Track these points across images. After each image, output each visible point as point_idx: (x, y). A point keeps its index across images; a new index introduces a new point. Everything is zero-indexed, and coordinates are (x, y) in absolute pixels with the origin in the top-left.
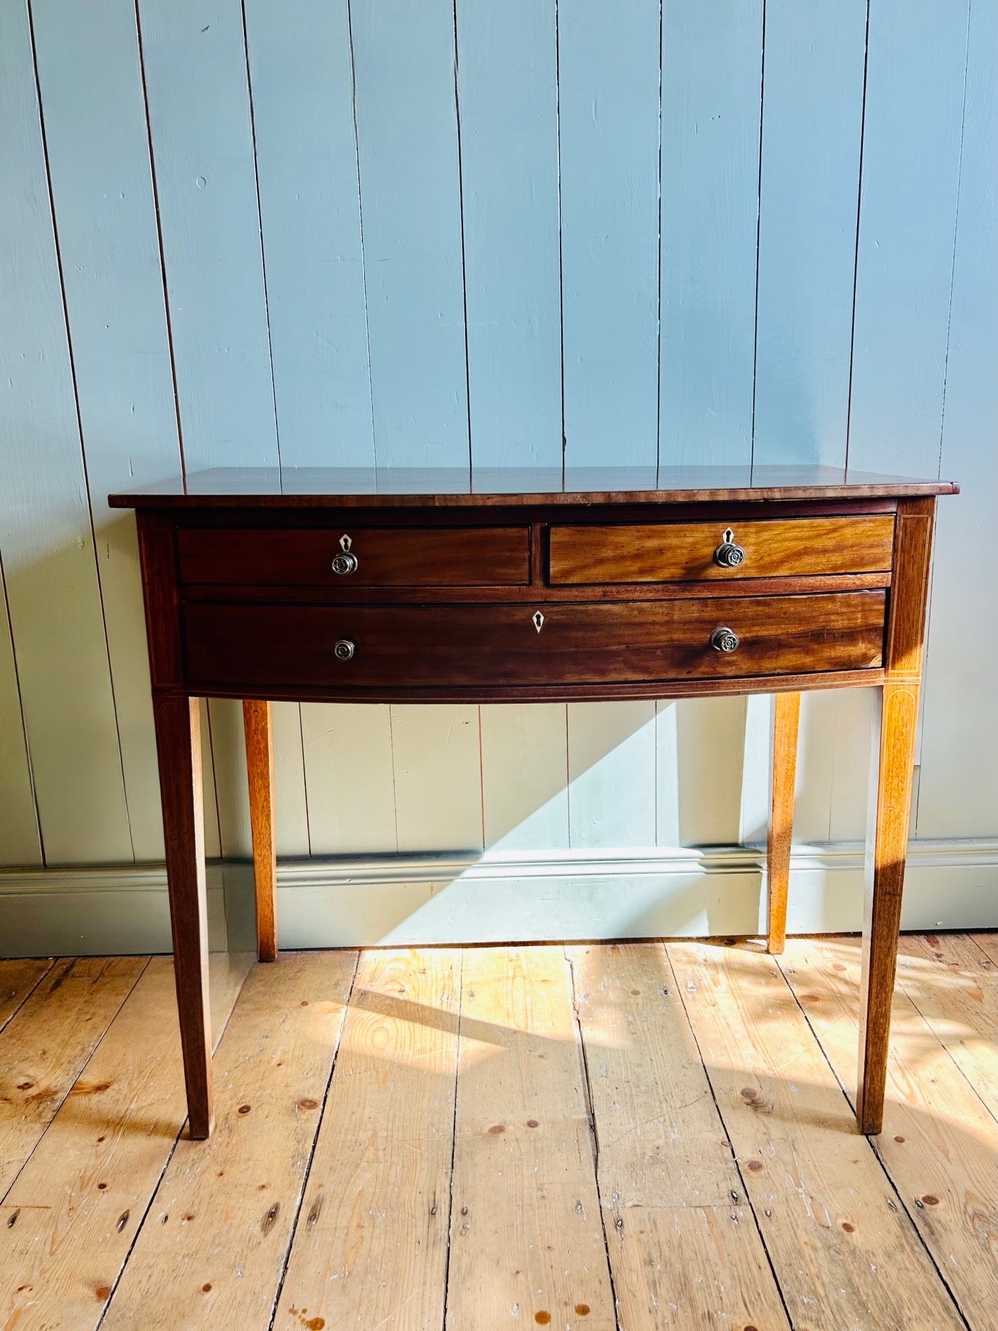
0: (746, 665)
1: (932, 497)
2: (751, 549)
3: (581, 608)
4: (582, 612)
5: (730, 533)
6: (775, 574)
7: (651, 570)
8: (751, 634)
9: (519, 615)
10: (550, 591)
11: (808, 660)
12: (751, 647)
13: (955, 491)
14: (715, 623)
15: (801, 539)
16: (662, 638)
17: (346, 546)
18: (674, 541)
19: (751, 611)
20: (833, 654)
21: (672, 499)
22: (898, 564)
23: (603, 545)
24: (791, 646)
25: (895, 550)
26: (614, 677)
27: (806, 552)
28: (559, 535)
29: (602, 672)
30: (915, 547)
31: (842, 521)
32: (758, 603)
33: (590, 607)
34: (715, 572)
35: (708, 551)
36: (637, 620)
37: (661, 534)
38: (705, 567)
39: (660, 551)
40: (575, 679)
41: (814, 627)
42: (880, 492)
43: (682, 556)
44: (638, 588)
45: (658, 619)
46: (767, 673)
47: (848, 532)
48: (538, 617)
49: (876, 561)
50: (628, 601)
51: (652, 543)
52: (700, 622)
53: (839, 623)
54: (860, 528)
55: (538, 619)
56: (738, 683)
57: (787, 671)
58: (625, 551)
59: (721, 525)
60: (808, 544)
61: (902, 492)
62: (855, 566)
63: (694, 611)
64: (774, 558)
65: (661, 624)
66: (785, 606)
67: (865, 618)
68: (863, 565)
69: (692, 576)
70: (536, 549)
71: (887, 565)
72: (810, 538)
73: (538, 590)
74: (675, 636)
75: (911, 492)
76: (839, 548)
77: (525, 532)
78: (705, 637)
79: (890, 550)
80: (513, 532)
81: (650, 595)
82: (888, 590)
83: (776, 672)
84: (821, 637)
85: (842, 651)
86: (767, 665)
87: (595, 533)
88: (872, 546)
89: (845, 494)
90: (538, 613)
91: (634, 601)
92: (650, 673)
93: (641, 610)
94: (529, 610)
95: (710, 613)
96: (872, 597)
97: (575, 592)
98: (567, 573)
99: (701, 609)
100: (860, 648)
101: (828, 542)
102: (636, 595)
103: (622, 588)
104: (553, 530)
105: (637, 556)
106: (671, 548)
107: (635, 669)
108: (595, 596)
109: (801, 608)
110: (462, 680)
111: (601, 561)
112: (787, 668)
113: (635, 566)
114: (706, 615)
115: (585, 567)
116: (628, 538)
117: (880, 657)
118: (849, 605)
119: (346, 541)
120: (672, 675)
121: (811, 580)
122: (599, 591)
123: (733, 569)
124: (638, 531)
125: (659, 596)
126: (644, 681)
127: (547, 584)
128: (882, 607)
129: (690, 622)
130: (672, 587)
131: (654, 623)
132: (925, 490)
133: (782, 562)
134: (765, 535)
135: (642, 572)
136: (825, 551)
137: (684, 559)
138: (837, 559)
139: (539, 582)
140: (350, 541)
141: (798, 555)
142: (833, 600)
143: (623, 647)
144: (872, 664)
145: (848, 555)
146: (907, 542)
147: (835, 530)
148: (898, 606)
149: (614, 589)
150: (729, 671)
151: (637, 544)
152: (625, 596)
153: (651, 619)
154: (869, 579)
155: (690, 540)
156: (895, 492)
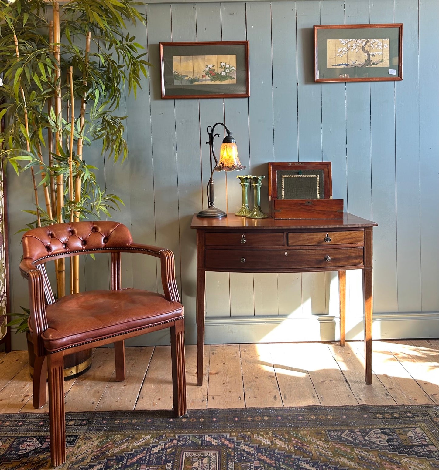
0: (333, 264)
1: (372, 227)
2: (332, 238)
3: (295, 251)
4: (296, 252)
5: (327, 235)
6: (338, 244)
7: (311, 243)
8: (334, 257)
9: (282, 252)
10: (289, 247)
11: (346, 263)
12: (333, 260)
13: (377, 225)
14: (325, 254)
15: (343, 236)
16: (314, 258)
18: (316, 236)
19: (333, 252)
20: (352, 262)
21: (315, 227)
22: (366, 241)
23: (300, 237)
24: (342, 260)
25: (364, 238)
26: (303, 267)
27: (345, 239)
28: (290, 235)
29: (301, 266)
30: (369, 237)
32: (335, 250)
33: (298, 251)
34: (324, 243)
35: (323, 239)
36: (308, 254)
37: (313, 235)
38: (323, 242)
39: (313, 238)
40: (294, 267)
41: (347, 256)
42: (360, 226)
43: (317, 240)
44: (308, 247)
45: (313, 253)
46: (338, 266)
47: (354, 234)
49: (361, 241)
50: (306, 249)
51: (310, 237)
53: (353, 255)
54: (356, 233)
55: (286, 253)
56: (331, 268)
58: (305, 238)
59: (326, 233)
60: (345, 237)
61: (365, 226)
62: (356, 241)
63: (321, 252)
64: (338, 240)
65: (313, 255)
66: (341, 251)
67: (359, 253)
68: (358, 242)
69: (319, 244)
70: (285, 238)
71: (363, 241)
72: (345, 236)
73: (286, 247)
74: (317, 257)
75: (367, 226)
76: (352, 238)
77: (283, 234)
78: (323, 258)
79: (363, 238)
80: (280, 234)
81: (311, 248)
82: (364, 247)
83: (340, 266)
84: (349, 258)
85: (354, 261)
86: (338, 264)
87: (298, 234)
88: (359, 237)
89: (352, 226)
91: (307, 249)
92: (311, 266)
93: (309, 252)
94: (284, 251)
95: (324, 252)
96: (360, 249)
97: (294, 248)
98: (292, 243)
100: (358, 260)
101: (349, 237)
103: (305, 247)
104: (289, 234)
105: (308, 240)
106: (315, 238)
107: (308, 265)
109: (344, 251)
110: (268, 267)
111: (300, 241)
112: (342, 265)
113: (307, 242)
114: (323, 253)
115: (296, 242)
116: (305, 236)
117: (363, 263)
118: (355, 251)
119: (243, 236)
120: (317, 266)
121: (346, 245)
122: (299, 247)
123: (329, 242)
124: (308, 234)
125: (313, 248)
126: (310, 268)
127: (288, 245)
128: (363, 251)
129: (319, 254)
130: (315, 246)
131: (312, 255)
132: (370, 225)
134: (336, 235)
135: (309, 243)
136: (349, 239)
137: (318, 240)
138: (351, 240)
139: (286, 245)
141: (343, 239)
142: (352, 249)
143: (305, 260)
144: (361, 264)
145: (354, 239)
146: (367, 237)
147: (351, 234)
148: (366, 251)
149: (303, 247)
150: (329, 266)
151: (307, 237)
152: (305, 248)
153: (311, 253)
154: (359, 244)
155: (319, 236)
156: (363, 226)
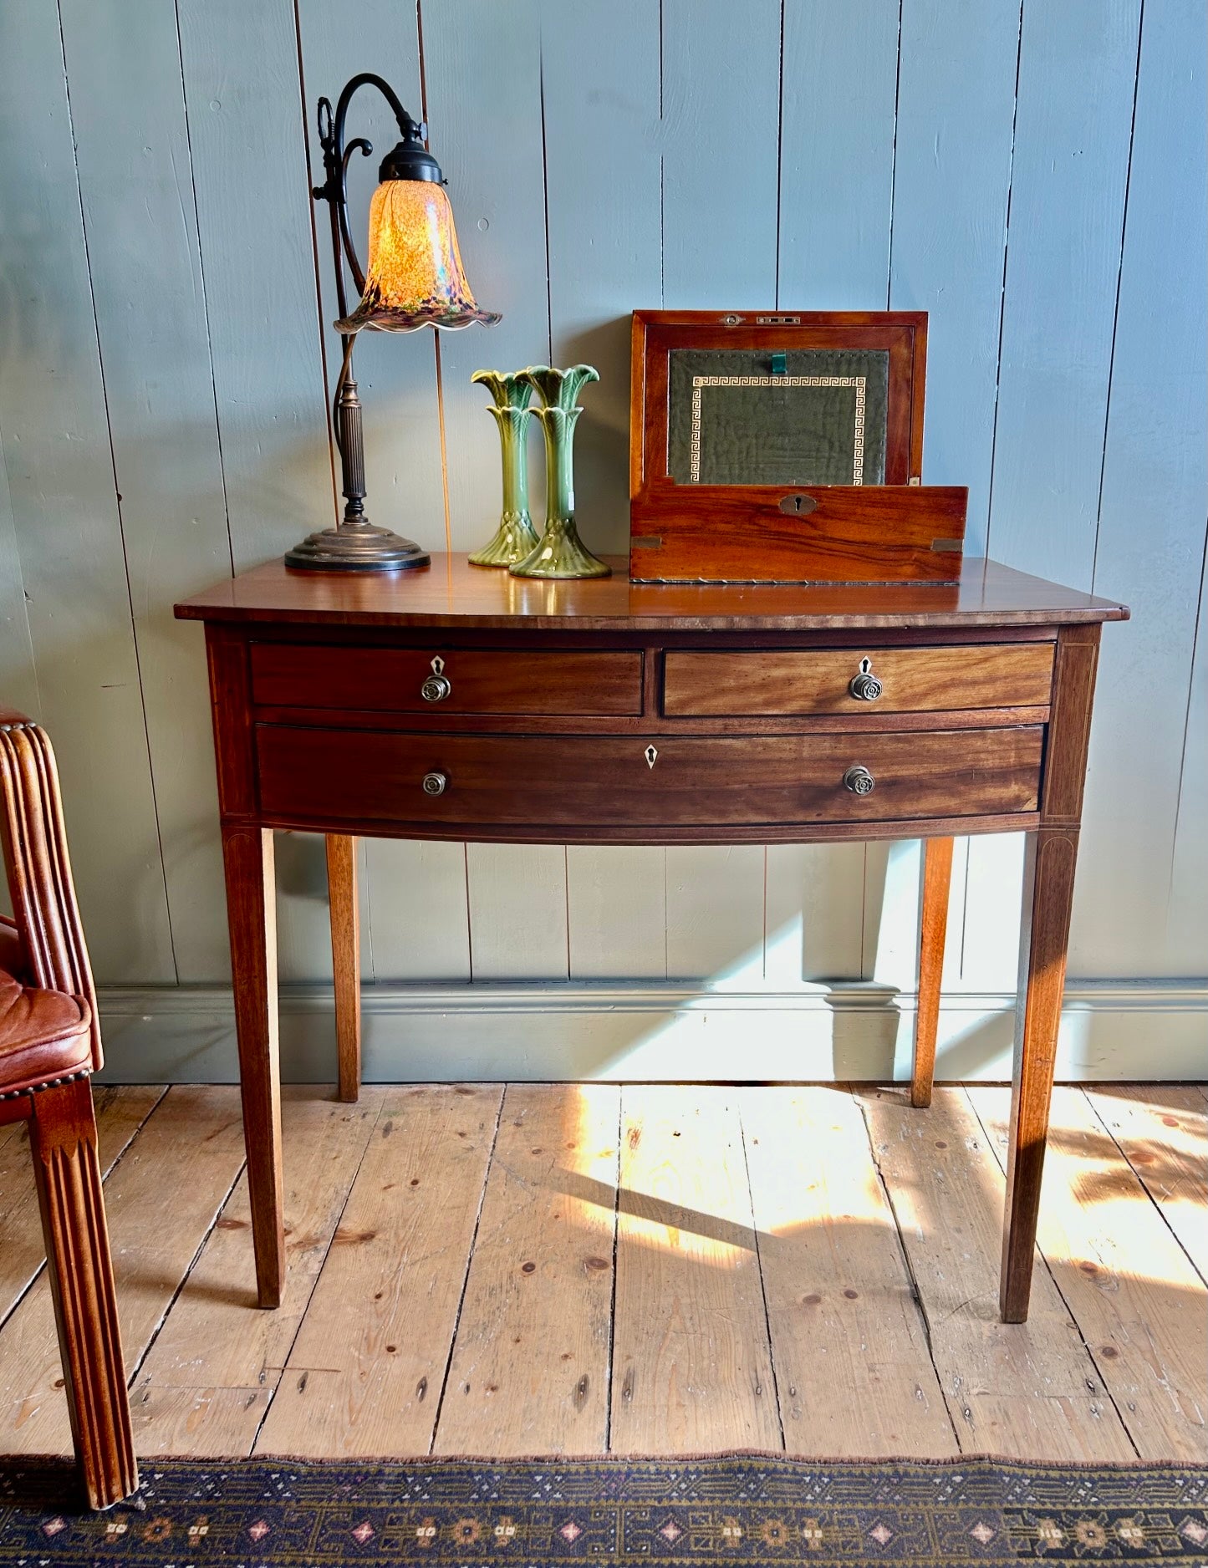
0: (883, 808)
1: (1097, 624)
2: (891, 680)
3: (698, 742)
4: (700, 747)
5: (868, 663)
6: (917, 708)
7: (779, 702)
8: (889, 774)
9: (630, 749)
10: (665, 723)
11: (952, 803)
12: (889, 788)
13: (1125, 616)
14: (849, 760)
15: (947, 669)
16: (789, 776)
17: (438, 669)
18: (804, 671)
19: (890, 747)
20: (982, 796)
21: (802, 626)
22: (1058, 698)
23: (724, 673)
24: (934, 788)
25: (1054, 682)
26: (735, 818)
27: (953, 683)
28: (674, 662)
29: (723, 813)
30: (1078, 679)
31: (995, 649)
32: (898, 740)
33: (710, 742)
34: (849, 705)
35: (843, 682)
36: (761, 756)
37: (790, 663)
38: (838, 698)
39: (789, 681)
40: (691, 820)
41: (960, 766)
42: (1038, 619)
43: (812, 687)
44: (763, 721)
45: (785, 755)
46: (907, 816)
47: (1001, 662)
48: (651, 751)
49: (1032, 694)
50: (751, 735)
51: (779, 673)
52: (833, 760)
53: (990, 762)
54: (1016, 657)
55: (651, 754)
56: (874, 827)
57: (930, 815)
58: (749, 681)
59: (857, 654)
60: (957, 674)
61: (1064, 619)
62: (1008, 699)
63: (826, 748)
64: (917, 690)
65: (789, 762)
66: (928, 743)
67: (1019, 756)
68: (1020, 698)
69: (822, 709)
70: (650, 677)
71: (1045, 698)
72: (957, 668)
73: (652, 722)
74: (805, 775)
75: (1073, 619)
76: (991, 680)
77: (638, 658)
78: (838, 776)
79: (1049, 681)
80: (624, 657)
81: (776, 730)
82: (1046, 726)
83: (917, 816)
84: (971, 776)
85: (994, 793)
86: (908, 808)
87: (716, 660)
88: (1028, 677)
89: (999, 621)
90: (651, 747)
91: (758, 735)
92: (774, 814)
93: (766, 746)
94: (639, 743)
95: (843, 750)
96: (1027, 733)
97: (690, 727)
98: (683, 704)
99: (833, 745)
100: (1013, 790)
101: (978, 673)
102: (761, 730)
103: (747, 721)
104: (669, 656)
105: (764, 686)
106: (800, 678)
107: (758, 809)
108: (714, 729)
109: (946, 745)
110: (564, 818)
111: (724, 691)
112: (929, 811)
113: (759, 698)
114: (839, 752)
115: (703, 698)
116: (753, 666)
117: (1035, 800)
118: (1001, 743)
119: (438, 663)
120: (800, 818)
121: (958, 715)
122: (719, 723)
123: (871, 702)
124: (764, 659)
125: (787, 730)
126: (769, 824)
127: (661, 714)
128: (1039, 744)
129: (820, 760)
130: (800, 721)
131: (780, 760)
132: (1089, 615)
133: (925, 694)
134: (907, 665)
135: (767, 704)
136: (974, 683)
137: (814, 691)
138: (987, 691)
139: (652, 713)
140: (442, 664)
141: (945, 687)
142: (984, 737)
143: (745, 786)
144: (1026, 808)
145: (1000, 687)
146: (1069, 673)
147: (986, 660)
148: (1056, 743)
149: (736, 722)
150: (864, 814)
151: (763, 673)
152: (748, 730)
153: (778, 755)
154: (1025, 713)
155: (822, 669)
156: (1055, 618)
